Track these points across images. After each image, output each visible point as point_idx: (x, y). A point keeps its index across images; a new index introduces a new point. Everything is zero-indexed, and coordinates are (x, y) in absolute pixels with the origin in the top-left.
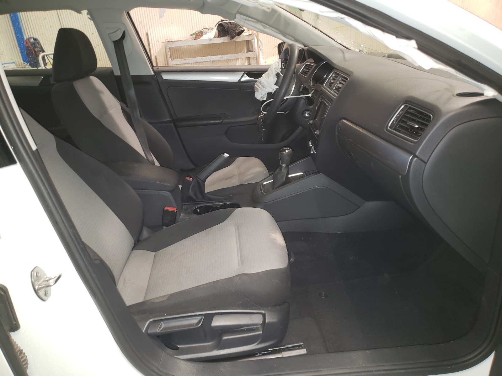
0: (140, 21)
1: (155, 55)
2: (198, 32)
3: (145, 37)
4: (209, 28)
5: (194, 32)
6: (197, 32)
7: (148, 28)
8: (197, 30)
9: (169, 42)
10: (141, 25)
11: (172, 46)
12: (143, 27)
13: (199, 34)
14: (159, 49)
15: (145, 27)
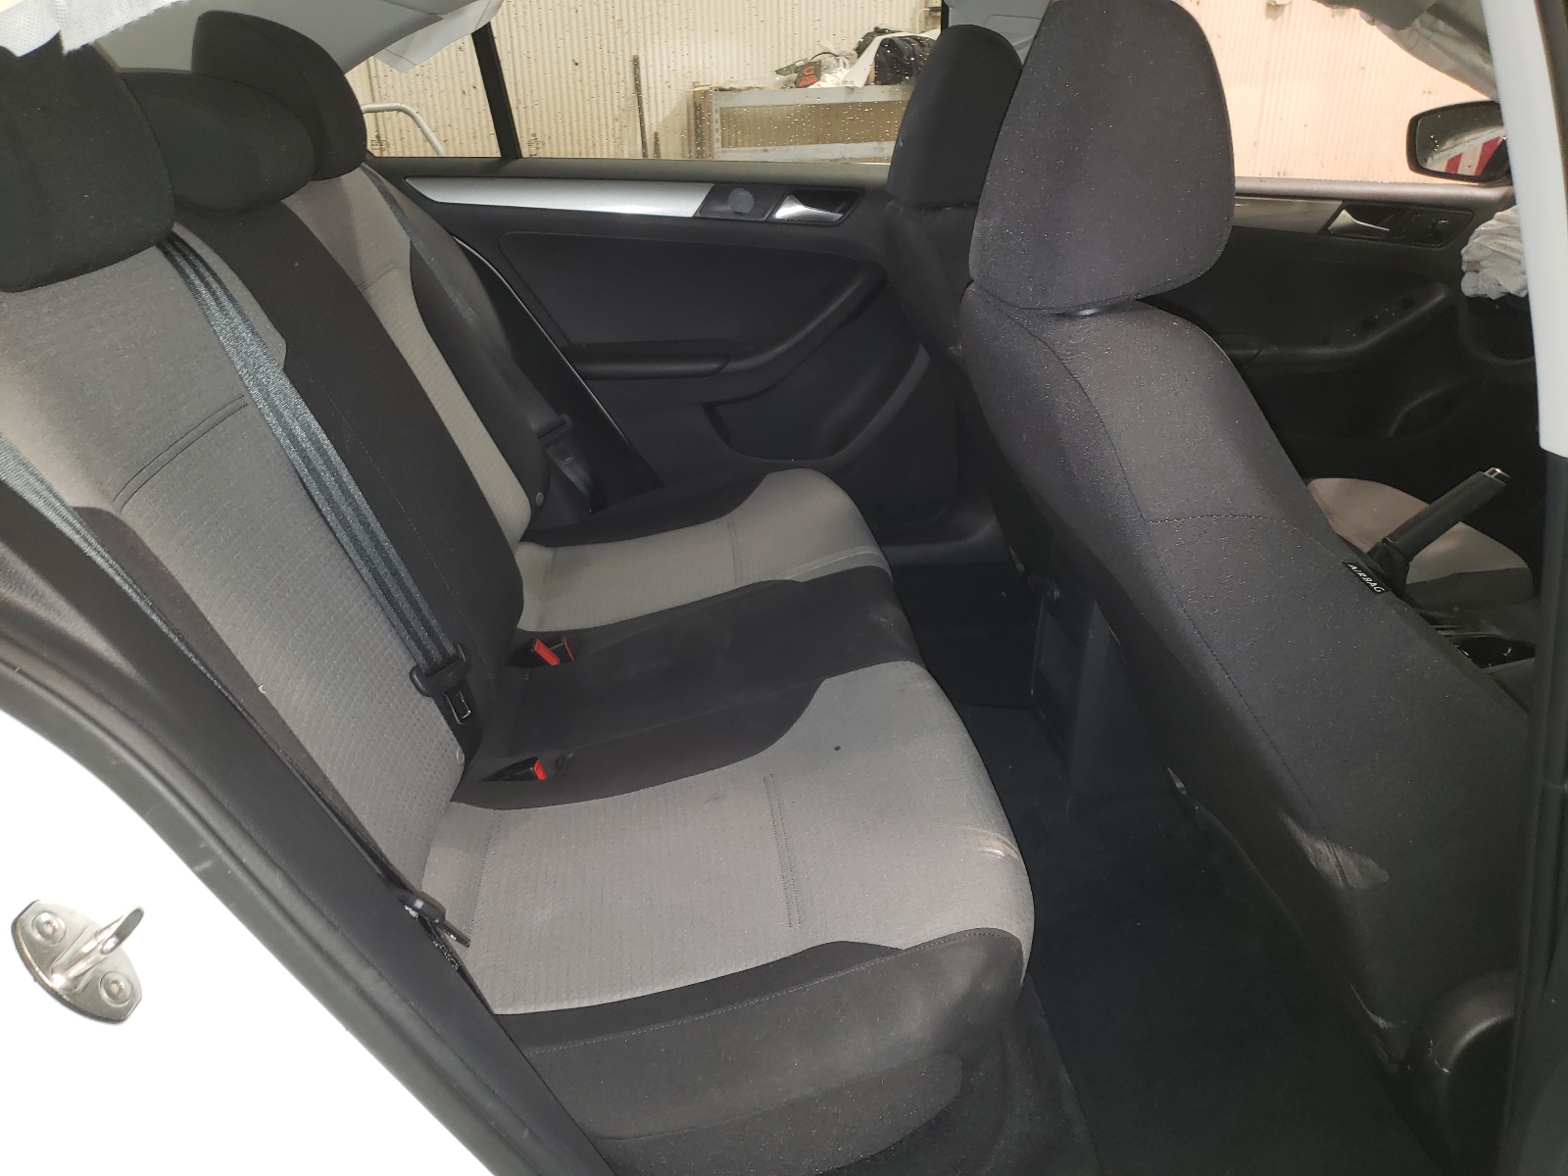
0: (617, 18)
1: (654, 129)
2: (802, 63)
3: (628, 69)
4: (837, 53)
5: (790, 63)
6: (798, 64)
7: (641, 42)
8: (799, 56)
9: (722, 90)
10: (619, 30)
11: (729, 104)
12: (626, 38)
13: (807, 72)
14: (667, 112)
15: (630, 38)
